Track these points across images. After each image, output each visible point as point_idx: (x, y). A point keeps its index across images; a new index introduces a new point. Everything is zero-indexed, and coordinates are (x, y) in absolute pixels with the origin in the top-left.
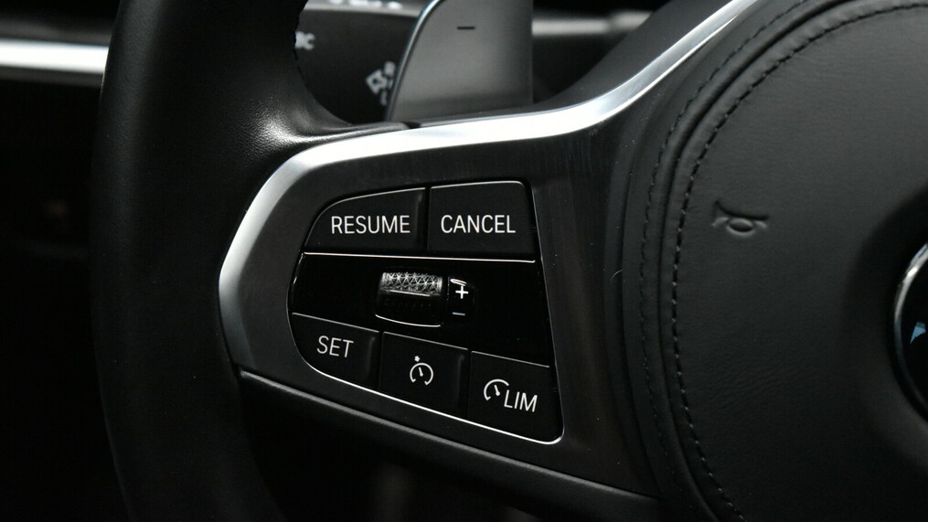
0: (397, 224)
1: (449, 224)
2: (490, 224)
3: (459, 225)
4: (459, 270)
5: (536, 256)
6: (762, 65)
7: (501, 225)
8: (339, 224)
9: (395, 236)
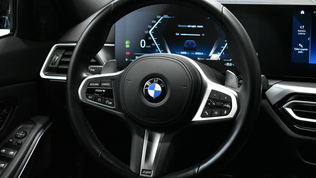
0: (97, 84)
1: (103, 84)
2: (107, 84)
3: (104, 84)
4: (104, 89)
5: (112, 88)
6: (132, 65)
7: (108, 84)
8: (91, 84)
9: (97, 86)
